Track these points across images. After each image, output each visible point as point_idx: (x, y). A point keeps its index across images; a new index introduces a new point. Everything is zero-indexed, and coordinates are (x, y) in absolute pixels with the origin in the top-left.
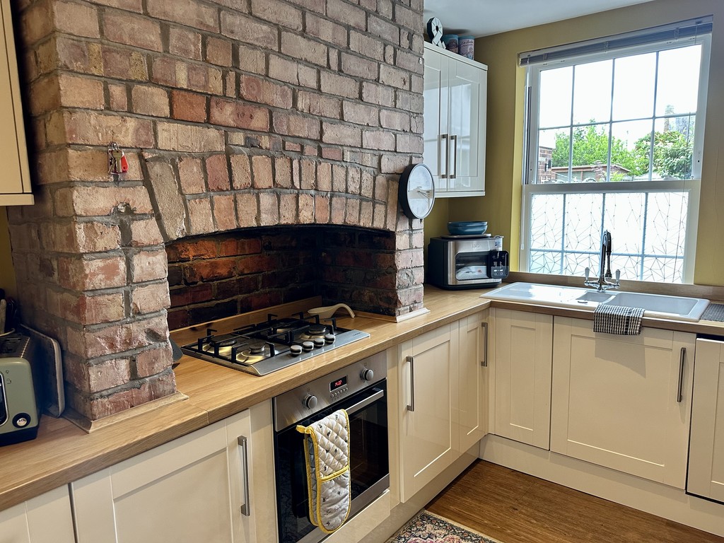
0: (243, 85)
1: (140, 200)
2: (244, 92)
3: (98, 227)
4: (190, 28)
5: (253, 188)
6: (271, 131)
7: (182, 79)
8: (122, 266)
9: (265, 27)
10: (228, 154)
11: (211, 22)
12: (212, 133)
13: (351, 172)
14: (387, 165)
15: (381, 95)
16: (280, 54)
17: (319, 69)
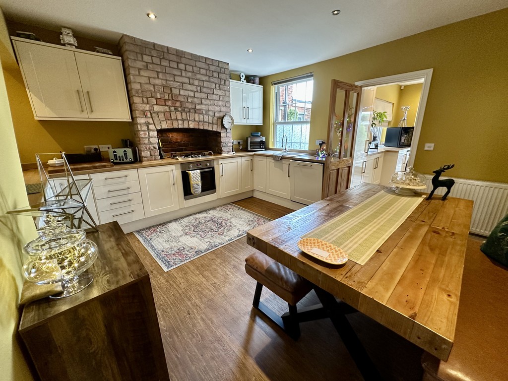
1: (151, 121)
2: (174, 98)
3: (142, 126)
4: (160, 86)
5: (177, 119)
6: (181, 107)
7: (159, 96)
8: (147, 133)
9: (179, 83)
10: (170, 112)
11: (165, 84)
12: (166, 107)
13: (205, 116)
14: (217, 115)
15: (214, 97)
16: (183, 89)
17: (194, 92)
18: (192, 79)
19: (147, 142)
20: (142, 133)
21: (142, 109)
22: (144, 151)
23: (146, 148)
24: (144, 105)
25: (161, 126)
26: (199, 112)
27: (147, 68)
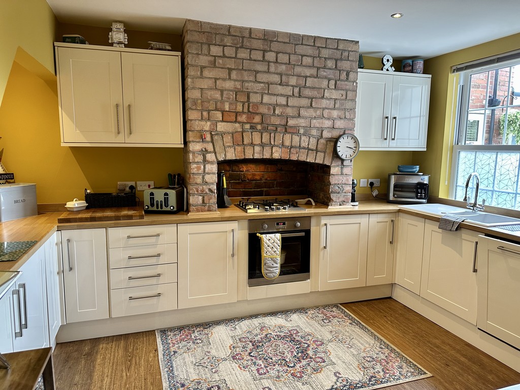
0: (251, 107)
1: (210, 147)
2: (251, 110)
3: (196, 155)
4: (231, 91)
5: (252, 144)
6: (262, 123)
7: (227, 108)
8: (202, 167)
9: (262, 85)
10: (243, 132)
11: (239, 87)
12: (237, 125)
13: (303, 138)
14: (326, 134)
15: (324, 103)
16: (268, 94)
17: (288, 97)
18: (287, 75)
19: (199, 180)
20: (194, 166)
21: (199, 129)
22: (194, 194)
23: (197, 191)
24: (203, 123)
25: (225, 155)
26: (294, 131)
27: (213, 65)
